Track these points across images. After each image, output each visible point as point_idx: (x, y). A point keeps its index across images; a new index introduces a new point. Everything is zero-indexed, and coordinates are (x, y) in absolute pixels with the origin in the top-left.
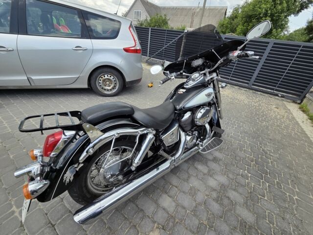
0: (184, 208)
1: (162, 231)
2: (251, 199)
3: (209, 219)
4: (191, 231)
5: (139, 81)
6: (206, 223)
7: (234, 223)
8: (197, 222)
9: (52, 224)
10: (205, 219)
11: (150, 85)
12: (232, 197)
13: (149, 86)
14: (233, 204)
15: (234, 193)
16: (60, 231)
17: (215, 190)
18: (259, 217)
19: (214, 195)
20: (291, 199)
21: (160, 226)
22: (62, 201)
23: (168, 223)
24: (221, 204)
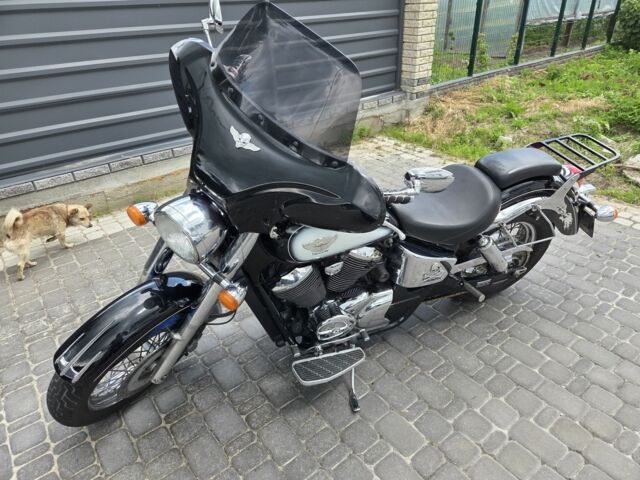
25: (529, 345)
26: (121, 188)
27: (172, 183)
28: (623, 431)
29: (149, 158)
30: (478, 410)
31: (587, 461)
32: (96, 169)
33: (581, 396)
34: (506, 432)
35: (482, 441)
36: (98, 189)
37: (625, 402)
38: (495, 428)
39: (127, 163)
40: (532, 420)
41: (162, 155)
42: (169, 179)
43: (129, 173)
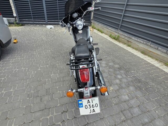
0: (107, 77)
1: (111, 86)
2: (114, 62)
3: (114, 74)
4: (115, 80)
5: (9, 42)
6: (114, 75)
7: (118, 70)
8: (113, 77)
9: (87, 124)
10: (113, 75)
11: (15, 41)
12: (111, 65)
13: (15, 43)
14: (113, 66)
15: (110, 63)
16: (92, 121)
17: (106, 67)
18: (118, 64)
19: (108, 68)
20: (118, 56)
21: (110, 86)
22: (76, 118)
23: (110, 84)
24: (111, 68)
25: (64, 91)
26: (142, 47)
27: (152, 54)
28: (36, 90)
29: (152, 45)
30: (57, 74)
31: (38, 81)
32: (141, 41)
33: (47, 89)
34: (51, 75)
35: (53, 72)
36: (138, 45)
37: (38, 96)
38: (53, 74)
39: (147, 44)
40: (50, 79)
41: (155, 47)
42: (152, 53)
43: (146, 46)
